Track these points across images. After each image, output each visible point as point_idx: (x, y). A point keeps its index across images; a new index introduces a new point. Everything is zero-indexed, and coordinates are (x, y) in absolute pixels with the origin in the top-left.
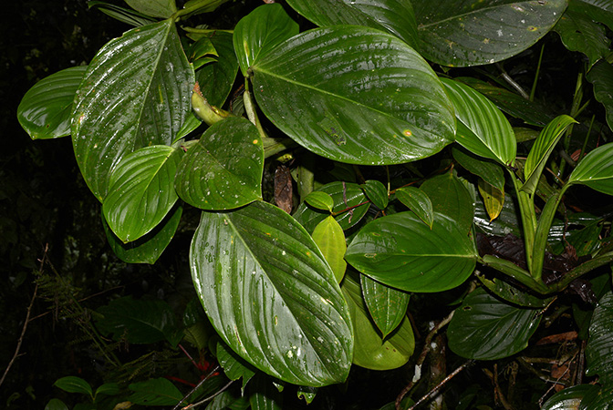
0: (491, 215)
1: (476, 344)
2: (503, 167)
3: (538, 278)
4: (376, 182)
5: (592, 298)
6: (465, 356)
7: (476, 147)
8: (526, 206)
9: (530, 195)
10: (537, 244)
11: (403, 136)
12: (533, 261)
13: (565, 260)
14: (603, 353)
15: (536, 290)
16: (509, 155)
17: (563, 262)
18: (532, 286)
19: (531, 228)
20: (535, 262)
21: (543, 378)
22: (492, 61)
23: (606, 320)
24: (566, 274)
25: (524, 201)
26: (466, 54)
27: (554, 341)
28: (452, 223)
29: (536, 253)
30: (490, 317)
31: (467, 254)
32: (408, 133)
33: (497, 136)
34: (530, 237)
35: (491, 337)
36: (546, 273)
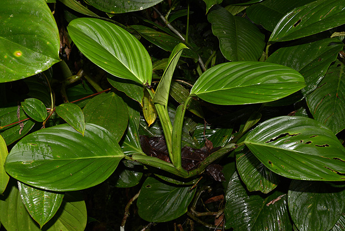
0: (148, 122)
1: (155, 211)
2: (141, 85)
3: (179, 167)
4: (33, 100)
5: (221, 178)
6: (148, 220)
7: (116, 71)
8: (162, 115)
9: (164, 106)
10: (174, 143)
11: (14, 57)
12: (173, 155)
13: (202, 152)
14: (235, 212)
15: (179, 175)
16: (147, 76)
17: (200, 153)
18: (176, 173)
19: (168, 131)
20: (176, 155)
21: (207, 226)
22: (141, 9)
23: (236, 190)
24: (201, 162)
25: (161, 111)
26: (123, 3)
27: (215, 200)
28: (103, 131)
29: (174, 150)
30: (164, 192)
31: (117, 154)
32: (19, 54)
33: (138, 62)
34: (169, 138)
35: (164, 206)
36: (185, 163)
